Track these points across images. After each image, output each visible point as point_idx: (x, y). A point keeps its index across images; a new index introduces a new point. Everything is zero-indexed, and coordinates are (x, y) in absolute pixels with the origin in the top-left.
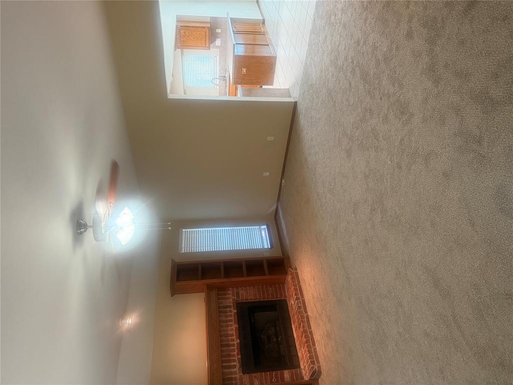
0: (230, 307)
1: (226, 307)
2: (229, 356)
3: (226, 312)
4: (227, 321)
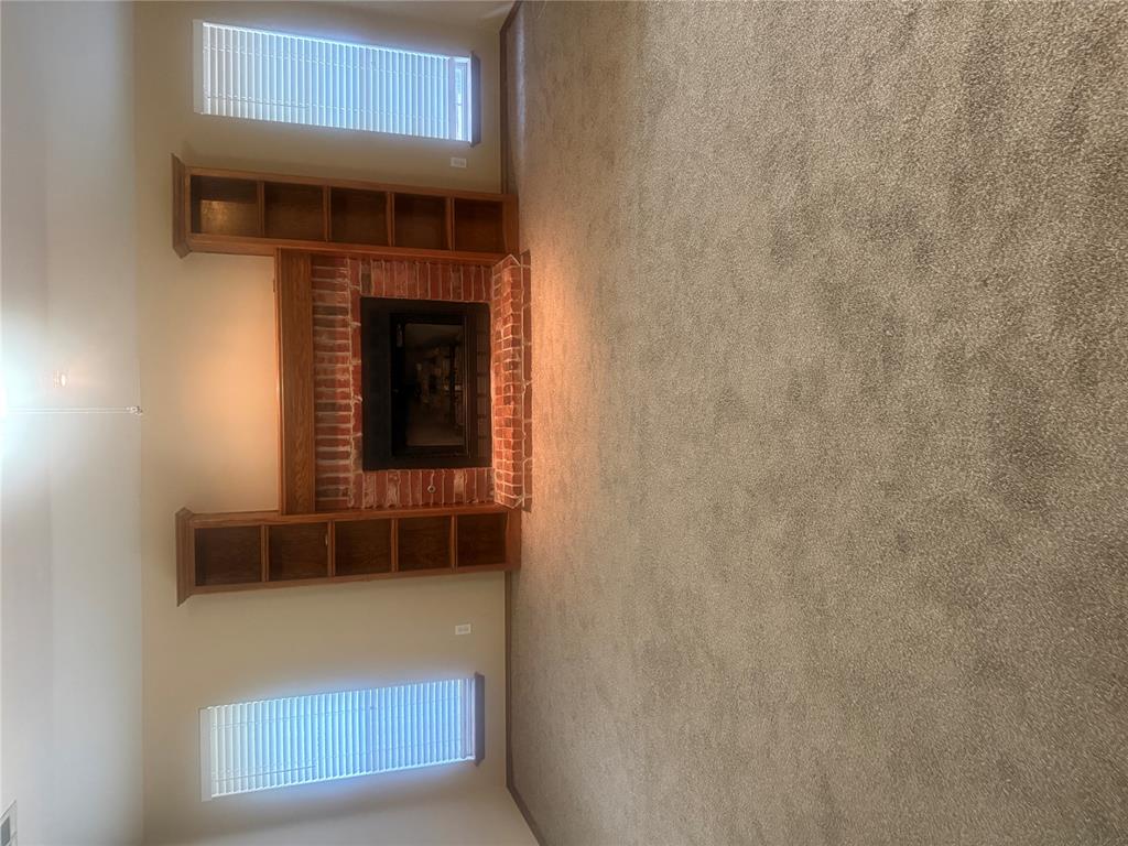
0: (344, 311)
1: (333, 311)
2: (335, 430)
3: (331, 324)
4: (332, 349)
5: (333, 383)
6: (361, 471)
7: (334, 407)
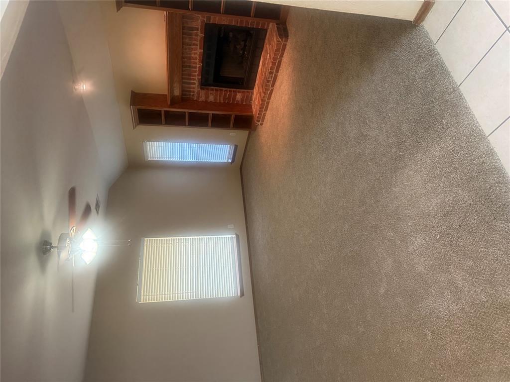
0: (197, 29)
1: (192, 29)
2: (190, 75)
5: (190, 58)
6: (199, 89)
7: (190, 67)
